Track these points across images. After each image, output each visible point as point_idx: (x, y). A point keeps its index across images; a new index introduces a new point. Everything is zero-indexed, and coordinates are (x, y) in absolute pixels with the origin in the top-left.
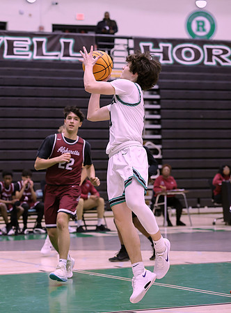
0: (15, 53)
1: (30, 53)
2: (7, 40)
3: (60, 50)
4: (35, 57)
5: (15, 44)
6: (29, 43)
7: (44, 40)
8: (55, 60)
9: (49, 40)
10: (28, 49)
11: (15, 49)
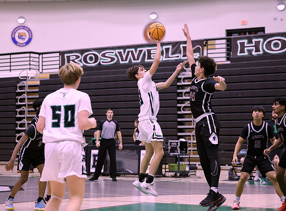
0: (152, 57)
2: (147, 50)
3: (180, 53)
4: (164, 59)
5: (152, 52)
7: (170, 47)
8: (176, 60)
9: (173, 47)
11: (152, 55)
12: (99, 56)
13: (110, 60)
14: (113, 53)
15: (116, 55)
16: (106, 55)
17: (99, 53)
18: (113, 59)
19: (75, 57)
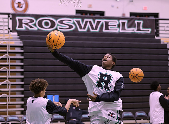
0: (110, 29)
1: (118, 29)
2: (105, 22)
4: (121, 31)
5: (109, 24)
6: (118, 23)
7: (126, 21)
8: (132, 33)
10: (117, 26)
12: (57, 22)
13: (68, 27)
14: (71, 21)
15: (74, 23)
16: (64, 22)
17: (56, 19)
18: (71, 27)
19: (29, 21)
